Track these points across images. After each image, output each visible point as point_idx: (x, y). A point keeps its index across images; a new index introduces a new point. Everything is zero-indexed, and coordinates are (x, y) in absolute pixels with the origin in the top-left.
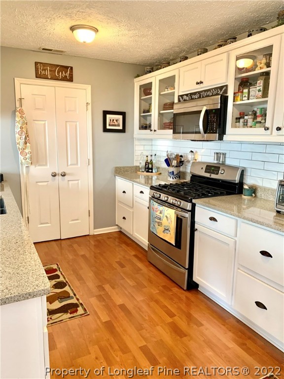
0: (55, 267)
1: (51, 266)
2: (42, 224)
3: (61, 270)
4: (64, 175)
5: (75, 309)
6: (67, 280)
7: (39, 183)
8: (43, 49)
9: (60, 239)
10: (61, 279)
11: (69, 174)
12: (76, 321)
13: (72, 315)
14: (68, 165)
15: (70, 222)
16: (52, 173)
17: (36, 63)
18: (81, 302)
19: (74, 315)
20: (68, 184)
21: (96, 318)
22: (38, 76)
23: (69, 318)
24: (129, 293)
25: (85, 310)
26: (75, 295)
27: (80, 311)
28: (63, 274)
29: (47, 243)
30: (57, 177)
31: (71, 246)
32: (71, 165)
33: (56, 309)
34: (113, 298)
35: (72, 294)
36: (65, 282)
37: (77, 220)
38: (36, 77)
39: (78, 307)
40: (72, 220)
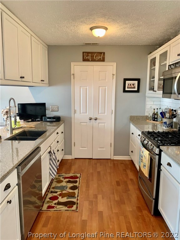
0: (78, 175)
1: (77, 175)
2: (82, 147)
3: (81, 178)
4: (96, 120)
5: (72, 205)
6: (80, 186)
7: (82, 124)
8: (86, 44)
9: (92, 159)
10: (77, 184)
11: (99, 119)
12: (68, 213)
13: (68, 209)
14: (99, 114)
15: (98, 149)
16: (90, 118)
17: (83, 53)
18: (78, 202)
19: (69, 209)
20: (99, 125)
21: (80, 215)
22: (84, 60)
23: (65, 210)
24: (111, 205)
25: (77, 208)
26: (78, 196)
27: (74, 207)
28: (80, 181)
29: (84, 160)
30: (92, 120)
31: (96, 164)
32: (101, 113)
33: (62, 202)
34: (98, 205)
35: (76, 196)
36: (78, 186)
37: (103, 148)
38: (83, 61)
39: (75, 204)
40: (100, 148)
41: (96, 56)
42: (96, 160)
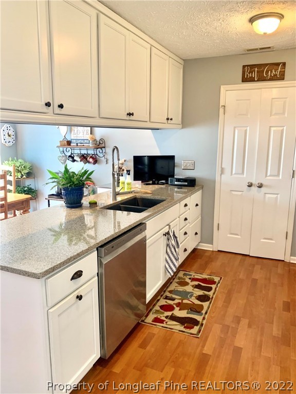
0: (217, 279)
1: (214, 277)
2: (231, 234)
3: (219, 285)
4: (260, 186)
5: (192, 325)
6: (214, 297)
7: (233, 192)
8: (248, 50)
9: (249, 255)
10: (210, 293)
11: (266, 186)
12: (182, 335)
13: (184, 330)
14: (266, 176)
15: (262, 240)
16: (248, 183)
17: (244, 67)
18: (204, 322)
19: (186, 331)
20: (265, 197)
21: (201, 345)
22: (245, 80)
23: (179, 331)
25: (199, 331)
26: (206, 313)
27: (195, 330)
28: (217, 289)
29: (233, 255)
30: (253, 188)
32: (270, 176)
33: (178, 317)
34: (237, 336)
35: (204, 312)
36: (211, 297)
37: (271, 239)
38: (243, 81)
39: (197, 325)
40: (265, 239)
41: (267, 72)
42: (256, 259)
